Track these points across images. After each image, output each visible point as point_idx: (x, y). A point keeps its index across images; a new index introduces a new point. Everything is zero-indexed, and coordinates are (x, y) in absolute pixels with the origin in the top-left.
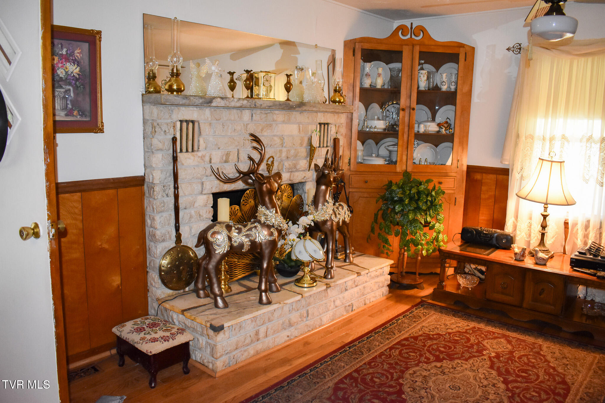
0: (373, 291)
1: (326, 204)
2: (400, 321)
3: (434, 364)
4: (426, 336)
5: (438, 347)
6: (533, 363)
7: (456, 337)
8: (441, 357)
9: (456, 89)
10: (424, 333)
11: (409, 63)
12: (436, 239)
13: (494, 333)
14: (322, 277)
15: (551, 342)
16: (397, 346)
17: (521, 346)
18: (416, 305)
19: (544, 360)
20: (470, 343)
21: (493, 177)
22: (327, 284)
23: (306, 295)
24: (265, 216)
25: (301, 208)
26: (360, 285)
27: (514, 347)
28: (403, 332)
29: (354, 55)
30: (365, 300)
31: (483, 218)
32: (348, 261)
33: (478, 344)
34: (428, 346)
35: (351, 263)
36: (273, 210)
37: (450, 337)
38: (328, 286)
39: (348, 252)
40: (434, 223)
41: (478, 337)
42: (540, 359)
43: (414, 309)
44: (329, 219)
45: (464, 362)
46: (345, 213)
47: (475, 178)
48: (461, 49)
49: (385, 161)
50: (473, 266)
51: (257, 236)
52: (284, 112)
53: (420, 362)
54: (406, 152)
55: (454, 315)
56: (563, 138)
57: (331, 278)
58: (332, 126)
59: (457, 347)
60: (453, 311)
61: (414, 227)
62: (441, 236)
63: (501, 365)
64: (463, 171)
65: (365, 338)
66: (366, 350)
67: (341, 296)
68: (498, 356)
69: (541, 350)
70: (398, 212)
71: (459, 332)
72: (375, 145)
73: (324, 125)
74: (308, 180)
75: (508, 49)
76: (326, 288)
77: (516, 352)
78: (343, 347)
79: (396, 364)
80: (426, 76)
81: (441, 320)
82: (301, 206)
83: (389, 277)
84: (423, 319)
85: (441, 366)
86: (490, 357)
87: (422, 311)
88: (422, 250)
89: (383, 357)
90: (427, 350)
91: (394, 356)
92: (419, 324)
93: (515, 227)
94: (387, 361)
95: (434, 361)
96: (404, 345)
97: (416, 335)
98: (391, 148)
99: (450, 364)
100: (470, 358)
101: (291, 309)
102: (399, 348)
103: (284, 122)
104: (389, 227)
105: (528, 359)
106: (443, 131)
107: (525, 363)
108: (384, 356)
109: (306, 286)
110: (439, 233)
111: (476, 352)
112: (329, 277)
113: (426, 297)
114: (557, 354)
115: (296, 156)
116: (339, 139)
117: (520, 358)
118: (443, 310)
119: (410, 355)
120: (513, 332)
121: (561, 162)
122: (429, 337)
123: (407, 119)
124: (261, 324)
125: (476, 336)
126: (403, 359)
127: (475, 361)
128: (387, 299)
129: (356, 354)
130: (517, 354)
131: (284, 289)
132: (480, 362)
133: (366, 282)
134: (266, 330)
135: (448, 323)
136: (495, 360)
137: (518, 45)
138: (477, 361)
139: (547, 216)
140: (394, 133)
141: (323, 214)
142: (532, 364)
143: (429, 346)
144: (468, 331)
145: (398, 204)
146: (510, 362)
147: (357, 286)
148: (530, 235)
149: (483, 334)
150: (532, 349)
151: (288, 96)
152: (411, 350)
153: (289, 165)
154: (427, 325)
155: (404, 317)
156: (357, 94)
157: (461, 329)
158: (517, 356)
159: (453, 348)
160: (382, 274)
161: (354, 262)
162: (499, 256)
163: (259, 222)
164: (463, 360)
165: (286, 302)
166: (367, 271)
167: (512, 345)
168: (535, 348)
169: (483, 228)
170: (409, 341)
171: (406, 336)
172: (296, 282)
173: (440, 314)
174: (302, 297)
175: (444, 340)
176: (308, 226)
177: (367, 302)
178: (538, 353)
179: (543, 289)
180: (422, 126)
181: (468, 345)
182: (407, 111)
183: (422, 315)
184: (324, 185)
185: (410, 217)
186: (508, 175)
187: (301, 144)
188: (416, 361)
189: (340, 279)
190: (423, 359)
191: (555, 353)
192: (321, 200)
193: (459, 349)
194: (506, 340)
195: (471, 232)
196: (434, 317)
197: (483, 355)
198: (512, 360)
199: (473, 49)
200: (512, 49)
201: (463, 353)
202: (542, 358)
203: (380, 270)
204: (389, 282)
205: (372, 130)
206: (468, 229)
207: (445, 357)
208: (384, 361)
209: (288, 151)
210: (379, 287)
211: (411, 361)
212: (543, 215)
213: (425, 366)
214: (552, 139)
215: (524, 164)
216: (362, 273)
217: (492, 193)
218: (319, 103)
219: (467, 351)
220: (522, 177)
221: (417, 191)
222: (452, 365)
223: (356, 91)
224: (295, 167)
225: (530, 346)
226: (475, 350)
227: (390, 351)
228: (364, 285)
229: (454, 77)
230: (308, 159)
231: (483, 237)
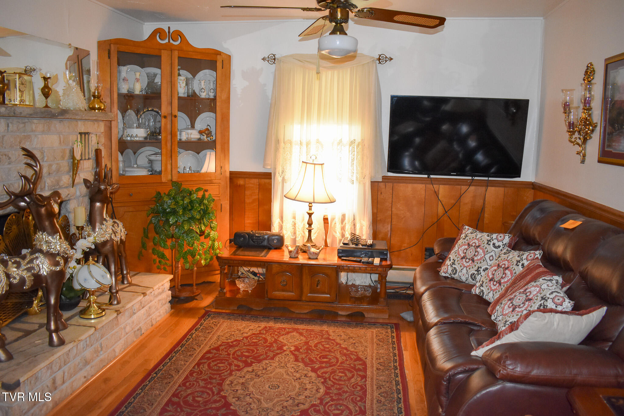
0: (157, 309)
1: (104, 222)
2: (194, 335)
3: (246, 369)
4: (226, 345)
5: (242, 353)
6: (328, 348)
7: (254, 339)
8: (249, 362)
9: (215, 97)
10: (223, 343)
11: (168, 68)
12: (212, 247)
13: (285, 329)
14: (107, 304)
15: (334, 327)
16: (203, 361)
17: (312, 336)
18: (203, 316)
19: (335, 344)
20: (269, 342)
21: (255, 181)
22: (116, 311)
23: (99, 326)
24: (47, 244)
25: (68, 231)
26: (146, 305)
27: (307, 338)
28: (202, 346)
29: (109, 57)
30: (151, 321)
31: (248, 222)
32: (126, 283)
33: (276, 341)
34: (232, 353)
35: (130, 284)
36: (57, 236)
37: (248, 341)
38: (118, 312)
39: (125, 272)
40: (209, 231)
41: (272, 335)
42: (332, 343)
43: (202, 321)
44: (109, 239)
45: (271, 361)
46: (121, 230)
47: (238, 184)
48: (218, 56)
49: (149, 171)
50: (246, 269)
51: (41, 268)
52: (43, 121)
53: (232, 371)
54: (170, 161)
55: (243, 320)
56: (317, 142)
57: (118, 303)
58: (92, 135)
59: (259, 348)
60: (240, 316)
61: (191, 238)
62: (216, 243)
63: (304, 356)
64: (226, 177)
65: (167, 360)
66: (173, 372)
67: (130, 321)
68: (297, 349)
69: (329, 335)
70: (172, 225)
71: (254, 334)
72: (133, 153)
73: (84, 134)
74: (72, 197)
75: (264, 59)
76: (116, 315)
77: (311, 342)
78: (149, 374)
79: (211, 378)
80: (185, 83)
81: (233, 326)
82: (68, 228)
83: (170, 292)
84: (216, 329)
85: (253, 371)
86: (291, 352)
87: (211, 322)
88: (201, 259)
89: (194, 375)
90: (233, 358)
91: (205, 371)
92: (213, 335)
93: (281, 228)
94: (201, 377)
95: (245, 367)
96: (209, 358)
97: (216, 346)
98: (153, 158)
99: (259, 366)
100: (275, 356)
101: (85, 345)
102: (206, 362)
103: (43, 132)
104: (164, 241)
105: (323, 345)
106: (205, 138)
107: (322, 350)
108: (196, 374)
109: (93, 317)
110: (214, 241)
111: (278, 349)
112: (116, 302)
113: (208, 306)
114: (343, 336)
115: (58, 171)
116: (101, 150)
117: (316, 346)
118: (231, 316)
119: (219, 367)
120: (300, 324)
121: (322, 164)
122: (229, 346)
123: (169, 126)
124: (57, 369)
125: (271, 335)
126: (215, 372)
127: (280, 358)
128: (171, 315)
129: (165, 378)
130: (312, 344)
131: (71, 325)
132: (285, 358)
133: (151, 301)
134: (63, 376)
135: (240, 328)
136: (296, 353)
137: (272, 55)
138: (282, 358)
139: (312, 214)
140: (156, 141)
141: (103, 234)
142: (328, 350)
143: (234, 354)
144: (262, 332)
145: (171, 216)
146: (309, 352)
147: (143, 308)
148: (295, 233)
149: (276, 331)
150: (322, 336)
151: (47, 102)
152: (218, 362)
153: (52, 182)
154: (222, 334)
155: (196, 330)
156: (115, 100)
157: (255, 331)
158: (313, 345)
159: (256, 351)
160: (163, 291)
161: (133, 282)
162: (273, 256)
163: (41, 251)
164: (269, 359)
165: (80, 339)
166: (151, 290)
167: (305, 337)
168: (324, 335)
169: (254, 231)
170: (212, 353)
171: (207, 348)
172: (80, 315)
173: (229, 321)
174: (95, 330)
175: (244, 345)
176: (88, 250)
177: (154, 322)
178: (329, 339)
179: (319, 281)
180: (184, 134)
181: (267, 344)
182: (169, 118)
183: (213, 325)
184: (99, 202)
185: (186, 228)
186: (271, 179)
187: (63, 157)
188: (227, 371)
189: (128, 303)
190: (233, 367)
191: (341, 336)
192: (98, 218)
193: (261, 350)
194: (297, 332)
195: (244, 237)
196: (225, 324)
197: (285, 351)
198: (310, 350)
199: (230, 56)
200: (267, 59)
201: (266, 353)
202: (333, 341)
203: (161, 287)
204: (170, 298)
205: (133, 139)
206: (241, 234)
207: (253, 360)
208: (197, 378)
209: (50, 166)
210: (163, 305)
211: (223, 372)
212: (308, 214)
213: (238, 373)
214: (308, 144)
215: (285, 168)
216: (148, 293)
217: (257, 197)
218: (81, 110)
219: (270, 350)
220: (284, 180)
221: (189, 200)
222: (263, 367)
223: (113, 97)
224: (58, 184)
225: (319, 334)
226: (276, 348)
227: (198, 366)
228: (149, 305)
229: (212, 84)
230: (71, 173)
231: (256, 239)
